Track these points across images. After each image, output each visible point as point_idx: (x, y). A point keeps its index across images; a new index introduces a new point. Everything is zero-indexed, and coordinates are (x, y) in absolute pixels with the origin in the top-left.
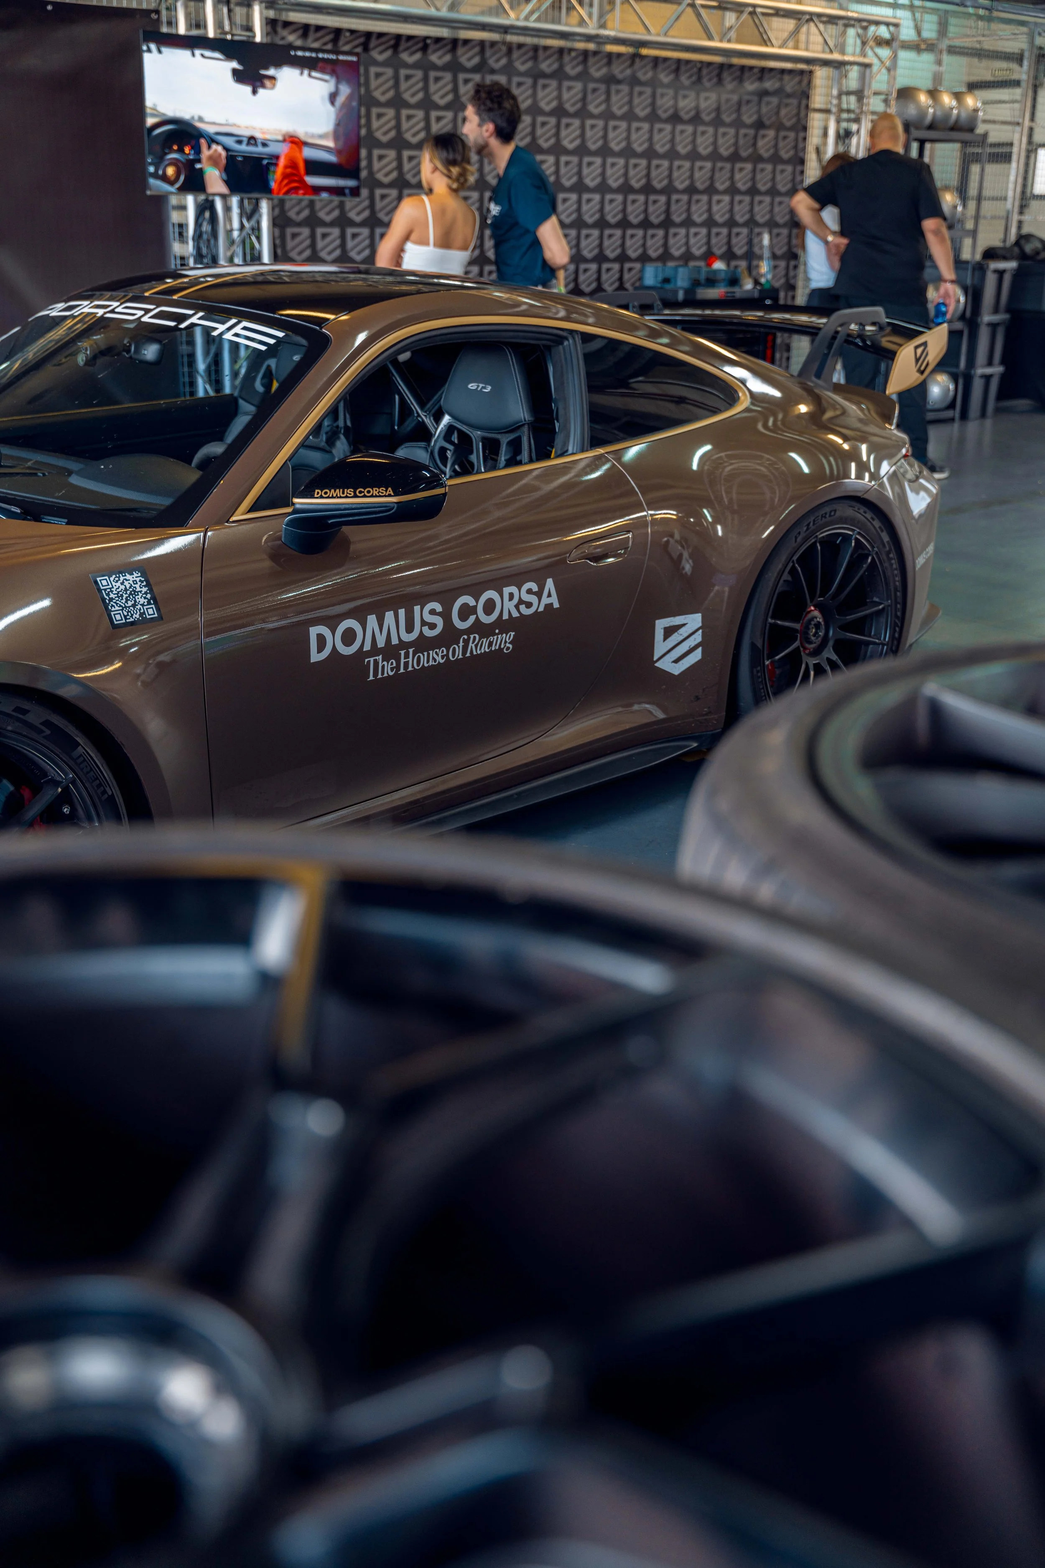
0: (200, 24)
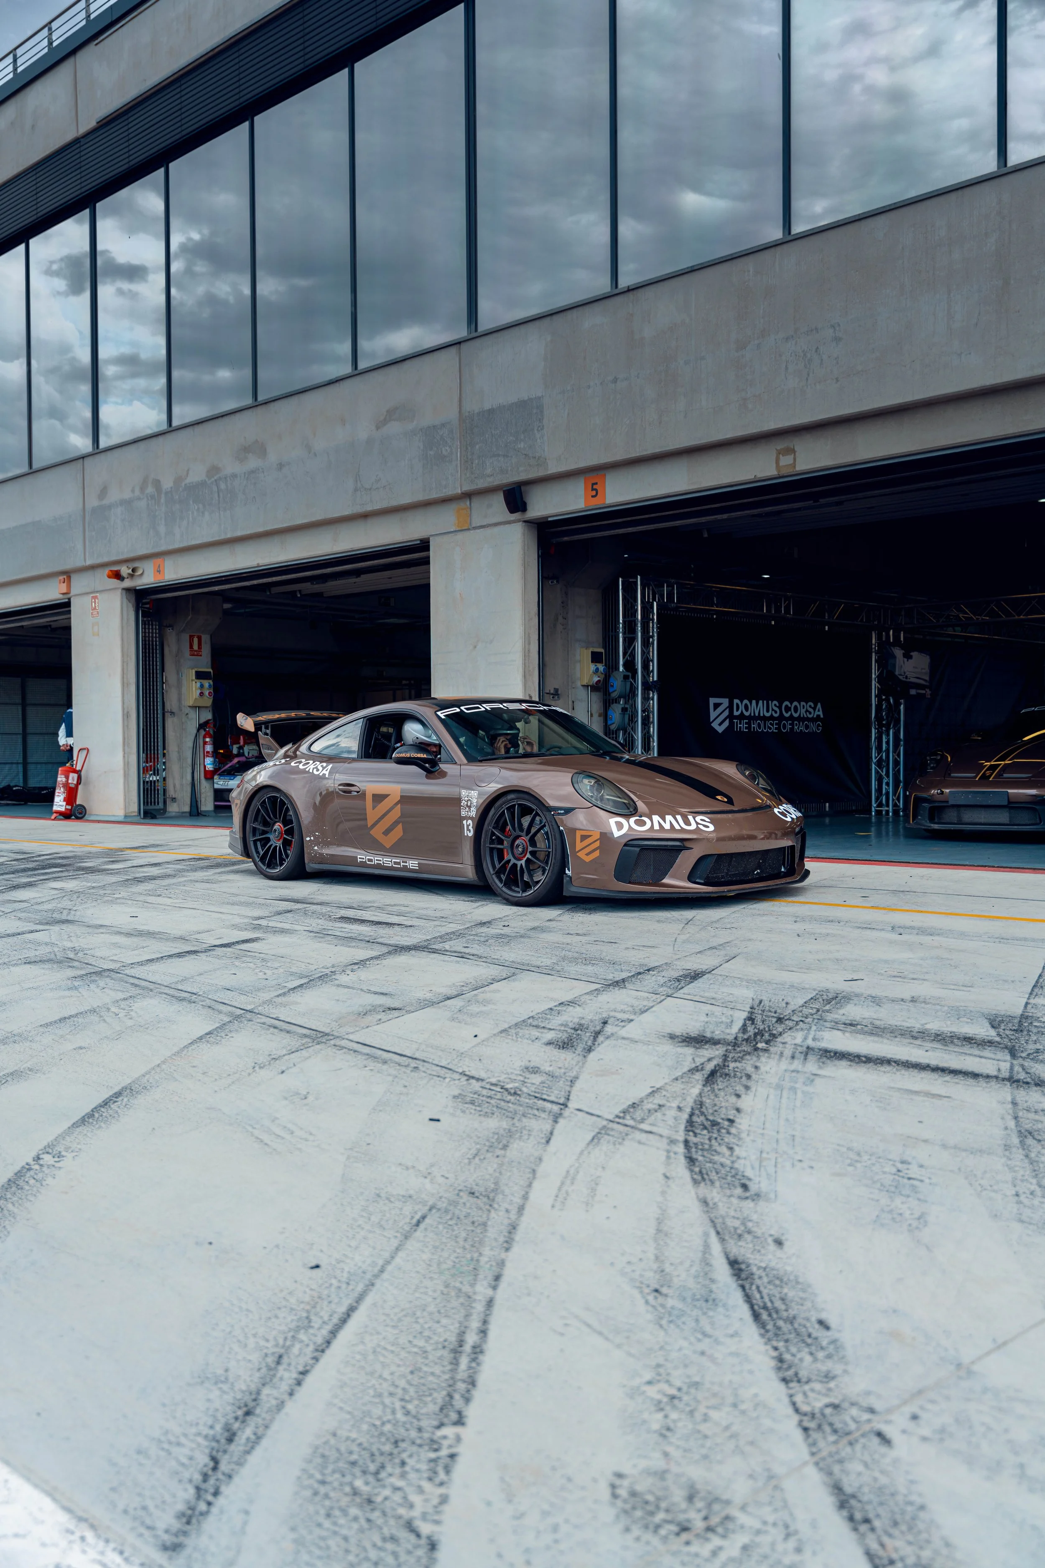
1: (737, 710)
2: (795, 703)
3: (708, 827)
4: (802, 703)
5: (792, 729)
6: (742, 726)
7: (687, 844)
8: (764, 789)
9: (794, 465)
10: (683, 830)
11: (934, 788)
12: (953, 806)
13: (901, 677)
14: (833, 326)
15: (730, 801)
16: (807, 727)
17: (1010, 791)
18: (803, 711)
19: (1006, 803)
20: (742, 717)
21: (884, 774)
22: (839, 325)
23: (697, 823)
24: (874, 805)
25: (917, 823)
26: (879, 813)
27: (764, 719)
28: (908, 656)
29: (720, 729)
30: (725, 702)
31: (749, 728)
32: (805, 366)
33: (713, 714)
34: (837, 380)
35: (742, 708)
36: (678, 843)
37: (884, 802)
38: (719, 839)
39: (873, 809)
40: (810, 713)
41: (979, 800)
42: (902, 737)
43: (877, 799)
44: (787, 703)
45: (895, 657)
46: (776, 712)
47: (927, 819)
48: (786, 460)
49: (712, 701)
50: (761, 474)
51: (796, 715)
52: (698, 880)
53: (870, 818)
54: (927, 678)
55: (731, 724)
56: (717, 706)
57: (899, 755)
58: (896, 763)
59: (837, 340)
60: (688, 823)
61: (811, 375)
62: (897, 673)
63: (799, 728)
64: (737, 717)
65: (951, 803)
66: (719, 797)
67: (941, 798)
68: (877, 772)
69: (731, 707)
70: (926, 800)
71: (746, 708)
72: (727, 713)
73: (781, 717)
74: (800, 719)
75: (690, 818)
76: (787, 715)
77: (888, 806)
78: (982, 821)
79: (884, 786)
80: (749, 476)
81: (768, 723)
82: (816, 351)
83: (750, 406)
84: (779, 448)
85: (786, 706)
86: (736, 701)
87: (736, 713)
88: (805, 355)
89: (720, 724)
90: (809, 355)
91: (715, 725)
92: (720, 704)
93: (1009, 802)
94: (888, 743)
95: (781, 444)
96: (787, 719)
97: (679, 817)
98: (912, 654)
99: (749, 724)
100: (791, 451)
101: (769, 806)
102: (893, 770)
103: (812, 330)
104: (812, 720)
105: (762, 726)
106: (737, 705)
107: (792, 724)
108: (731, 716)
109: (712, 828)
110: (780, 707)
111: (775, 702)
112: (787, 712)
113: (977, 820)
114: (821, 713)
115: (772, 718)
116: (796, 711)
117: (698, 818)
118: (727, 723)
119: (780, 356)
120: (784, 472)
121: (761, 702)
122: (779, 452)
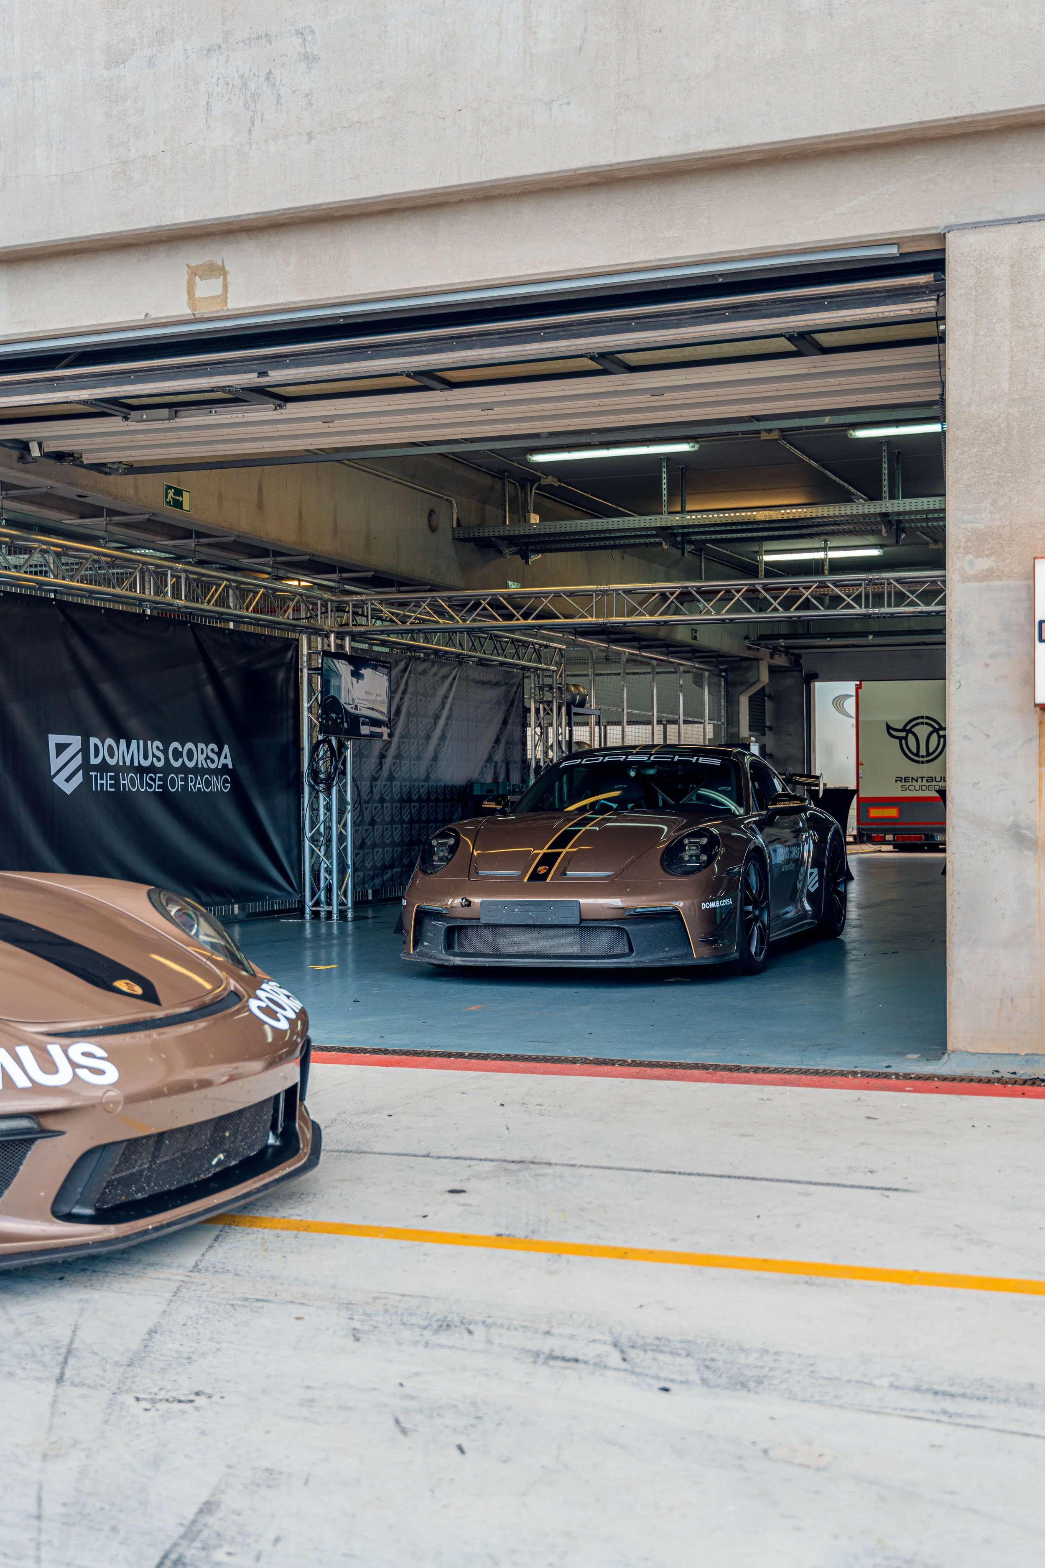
0: (342, 647)
1: (96, 756)
2: (190, 745)
3: (101, 1072)
4: (201, 745)
5: (185, 787)
6: (106, 782)
7: (50, 1123)
8: (212, 945)
9: (224, 297)
10: (37, 1089)
11: (454, 895)
12: (487, 926)
13: (347, 707)
14: (299, 33)
15: (150, 995)
16: (208, 783)
17: (583, 901)
18: (202, 758)
19: (576, 922)
20: (104, 767)
21: (322, 854)
22: (312, 31)
23: (74, 1065)
24: (309, 903)
25: (421, 954)
26: (316, 915)
27: (141, 770)
28: (356, 674)
29: (68, 788)
30: (76, 741)
31: (116, 785)
32: (246, 105)
33: (55, 763)
34: (310, 136)
35: (103, 752)
36: (24, 1123)
37: (323, 898)
38: (132, 1099)
39: (307, 910)
40: (213, 761)
41: (532, 917)
42: (349, 799)
43: (313, 894)
44: (175, 745)
45: (339, 676)
46: (159, 759)
47: (441, 947)
48: (208, 288)
49: (54, 739)
50: (159, 313)
51: (190, 765)
52: (77, 1210)
53: (303, 926)
54: (385, 710)
55: (87, 778)
56: (61, 748)
57: (345, 826)
58: (342, 838)
59: (310, 59)
60: (49, 1066)
61: (258, 123)
62: (342, 701)
63: (196, 785)
64: (95, 768)
65: (483, 921)
66: (121, 984)
67: (467, 912)
68: (312, 851)
69: (85, 750)
70: (437, 915)
71: (111, 754)
72: (78, 760)
73: (168, 768)
74: (197, 771)
75: (55, 1050)
76: (177, 764)
77: (329, 903)
78: (536, 950)
79: (323, 874)
80: (135, 316)
81: (147, 778)
82: (268, 79)
83: (136, 176)
84: (193, 264)
85: (175, 749)
86: (93, 740)
87: (94, 761)
88: (245, 84)
89: (68, 780)
90: (252, 86)
91: (59, 781)
92: (67, 745)
93: (582, 920)
94: (328, 808)
95: (197, 256)
96: (177, 771)
97: (24, 1052)
98: (363, 671)
99: (115, 778)
100: (217, 271)
101: (236, 996)
102: (338, 848)
103: (259, 38)
104: (217, 772)
105: (138, 782)
106: (96, 746)
107: (185, 779)
108: (86, 766)
109: (112, 1074)
110: (165, 752)
111: (157, 743)
112: (176, 760)
113: (524, 949)
114: (229, 762)
115: (152, 769)
116: (190, 758)
117: (77, 1049)
118: (79, 778)
119: (196, 82)
120: (204, 311)
121: (134, 742)
122: (194, 273)
